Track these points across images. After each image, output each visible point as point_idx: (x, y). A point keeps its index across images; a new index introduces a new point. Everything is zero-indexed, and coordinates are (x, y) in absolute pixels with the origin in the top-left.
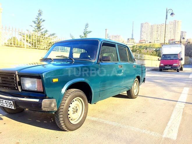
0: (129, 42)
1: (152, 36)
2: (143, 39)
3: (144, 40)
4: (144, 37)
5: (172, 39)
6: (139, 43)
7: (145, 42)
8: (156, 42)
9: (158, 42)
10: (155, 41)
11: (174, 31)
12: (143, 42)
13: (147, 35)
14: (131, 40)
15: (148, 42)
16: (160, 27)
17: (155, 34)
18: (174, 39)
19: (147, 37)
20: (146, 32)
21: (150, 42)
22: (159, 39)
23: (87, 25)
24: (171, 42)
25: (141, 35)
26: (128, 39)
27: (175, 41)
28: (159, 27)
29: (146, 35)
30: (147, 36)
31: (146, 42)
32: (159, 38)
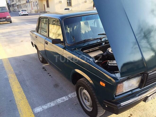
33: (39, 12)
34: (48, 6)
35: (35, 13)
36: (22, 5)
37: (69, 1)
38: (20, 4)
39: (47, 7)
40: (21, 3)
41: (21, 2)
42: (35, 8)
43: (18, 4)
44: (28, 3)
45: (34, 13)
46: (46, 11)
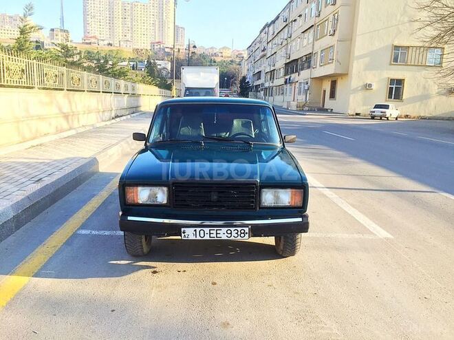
0: (55, 37)
1: (113, 30)
2: (93, 35)
3: (95, 37)
4: (95, 30)
5: (157, 41)
6: (83, 43)
7: (96, 41)
8: (125, 46)
9: (128, 46)
10: (122, 43)
11: (161, 23)
12: (93, 40)
13: (101, 24)
14: (60, 34)
15: (106, 42)
16: (129, 8)
17: (121, 25)
18: (161, 41)
19: (102, 30)
20: (98, 18)
21: (111, 45)
22: (129, 37)
23: (29, 9)
24: (156, 47)
25: (86, 23)
26: (52, 30)
27: (165, 46)
28: (127, 9)
29: (99, 23)
30: (102, 27)
31: (101, 43)
32: (130, 35)
33: (307, 108)
34: (333, 95)
35: (297, 110)
36: (274, 88)
37: (394, 86)
38: (271, 84)
39: (330, 97)
40: (274, 85)
41: (275, 81)
42: (301, 98)
43: (267, 85)
44: (289, 85)
45: (295, 108)
46: (325, 107)
